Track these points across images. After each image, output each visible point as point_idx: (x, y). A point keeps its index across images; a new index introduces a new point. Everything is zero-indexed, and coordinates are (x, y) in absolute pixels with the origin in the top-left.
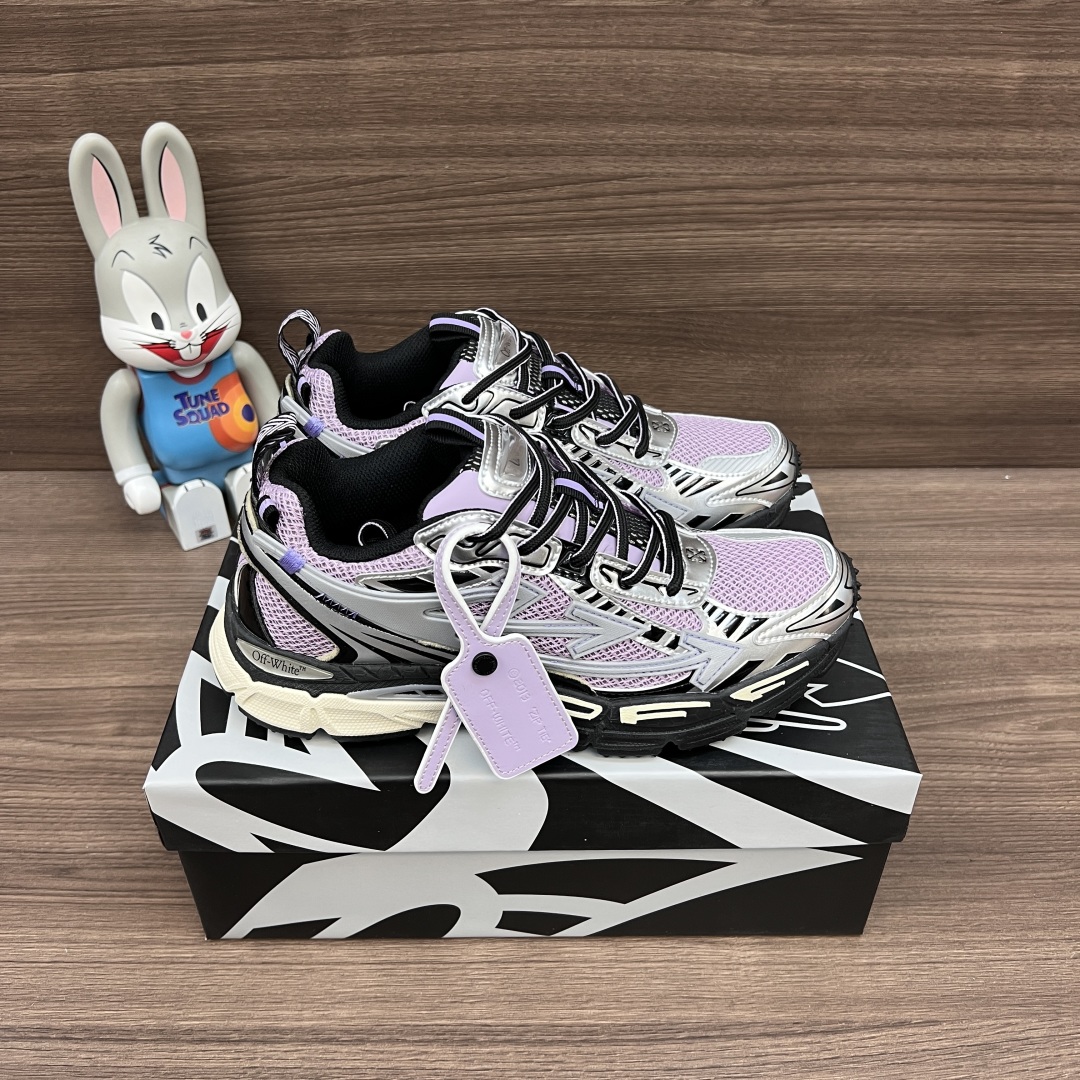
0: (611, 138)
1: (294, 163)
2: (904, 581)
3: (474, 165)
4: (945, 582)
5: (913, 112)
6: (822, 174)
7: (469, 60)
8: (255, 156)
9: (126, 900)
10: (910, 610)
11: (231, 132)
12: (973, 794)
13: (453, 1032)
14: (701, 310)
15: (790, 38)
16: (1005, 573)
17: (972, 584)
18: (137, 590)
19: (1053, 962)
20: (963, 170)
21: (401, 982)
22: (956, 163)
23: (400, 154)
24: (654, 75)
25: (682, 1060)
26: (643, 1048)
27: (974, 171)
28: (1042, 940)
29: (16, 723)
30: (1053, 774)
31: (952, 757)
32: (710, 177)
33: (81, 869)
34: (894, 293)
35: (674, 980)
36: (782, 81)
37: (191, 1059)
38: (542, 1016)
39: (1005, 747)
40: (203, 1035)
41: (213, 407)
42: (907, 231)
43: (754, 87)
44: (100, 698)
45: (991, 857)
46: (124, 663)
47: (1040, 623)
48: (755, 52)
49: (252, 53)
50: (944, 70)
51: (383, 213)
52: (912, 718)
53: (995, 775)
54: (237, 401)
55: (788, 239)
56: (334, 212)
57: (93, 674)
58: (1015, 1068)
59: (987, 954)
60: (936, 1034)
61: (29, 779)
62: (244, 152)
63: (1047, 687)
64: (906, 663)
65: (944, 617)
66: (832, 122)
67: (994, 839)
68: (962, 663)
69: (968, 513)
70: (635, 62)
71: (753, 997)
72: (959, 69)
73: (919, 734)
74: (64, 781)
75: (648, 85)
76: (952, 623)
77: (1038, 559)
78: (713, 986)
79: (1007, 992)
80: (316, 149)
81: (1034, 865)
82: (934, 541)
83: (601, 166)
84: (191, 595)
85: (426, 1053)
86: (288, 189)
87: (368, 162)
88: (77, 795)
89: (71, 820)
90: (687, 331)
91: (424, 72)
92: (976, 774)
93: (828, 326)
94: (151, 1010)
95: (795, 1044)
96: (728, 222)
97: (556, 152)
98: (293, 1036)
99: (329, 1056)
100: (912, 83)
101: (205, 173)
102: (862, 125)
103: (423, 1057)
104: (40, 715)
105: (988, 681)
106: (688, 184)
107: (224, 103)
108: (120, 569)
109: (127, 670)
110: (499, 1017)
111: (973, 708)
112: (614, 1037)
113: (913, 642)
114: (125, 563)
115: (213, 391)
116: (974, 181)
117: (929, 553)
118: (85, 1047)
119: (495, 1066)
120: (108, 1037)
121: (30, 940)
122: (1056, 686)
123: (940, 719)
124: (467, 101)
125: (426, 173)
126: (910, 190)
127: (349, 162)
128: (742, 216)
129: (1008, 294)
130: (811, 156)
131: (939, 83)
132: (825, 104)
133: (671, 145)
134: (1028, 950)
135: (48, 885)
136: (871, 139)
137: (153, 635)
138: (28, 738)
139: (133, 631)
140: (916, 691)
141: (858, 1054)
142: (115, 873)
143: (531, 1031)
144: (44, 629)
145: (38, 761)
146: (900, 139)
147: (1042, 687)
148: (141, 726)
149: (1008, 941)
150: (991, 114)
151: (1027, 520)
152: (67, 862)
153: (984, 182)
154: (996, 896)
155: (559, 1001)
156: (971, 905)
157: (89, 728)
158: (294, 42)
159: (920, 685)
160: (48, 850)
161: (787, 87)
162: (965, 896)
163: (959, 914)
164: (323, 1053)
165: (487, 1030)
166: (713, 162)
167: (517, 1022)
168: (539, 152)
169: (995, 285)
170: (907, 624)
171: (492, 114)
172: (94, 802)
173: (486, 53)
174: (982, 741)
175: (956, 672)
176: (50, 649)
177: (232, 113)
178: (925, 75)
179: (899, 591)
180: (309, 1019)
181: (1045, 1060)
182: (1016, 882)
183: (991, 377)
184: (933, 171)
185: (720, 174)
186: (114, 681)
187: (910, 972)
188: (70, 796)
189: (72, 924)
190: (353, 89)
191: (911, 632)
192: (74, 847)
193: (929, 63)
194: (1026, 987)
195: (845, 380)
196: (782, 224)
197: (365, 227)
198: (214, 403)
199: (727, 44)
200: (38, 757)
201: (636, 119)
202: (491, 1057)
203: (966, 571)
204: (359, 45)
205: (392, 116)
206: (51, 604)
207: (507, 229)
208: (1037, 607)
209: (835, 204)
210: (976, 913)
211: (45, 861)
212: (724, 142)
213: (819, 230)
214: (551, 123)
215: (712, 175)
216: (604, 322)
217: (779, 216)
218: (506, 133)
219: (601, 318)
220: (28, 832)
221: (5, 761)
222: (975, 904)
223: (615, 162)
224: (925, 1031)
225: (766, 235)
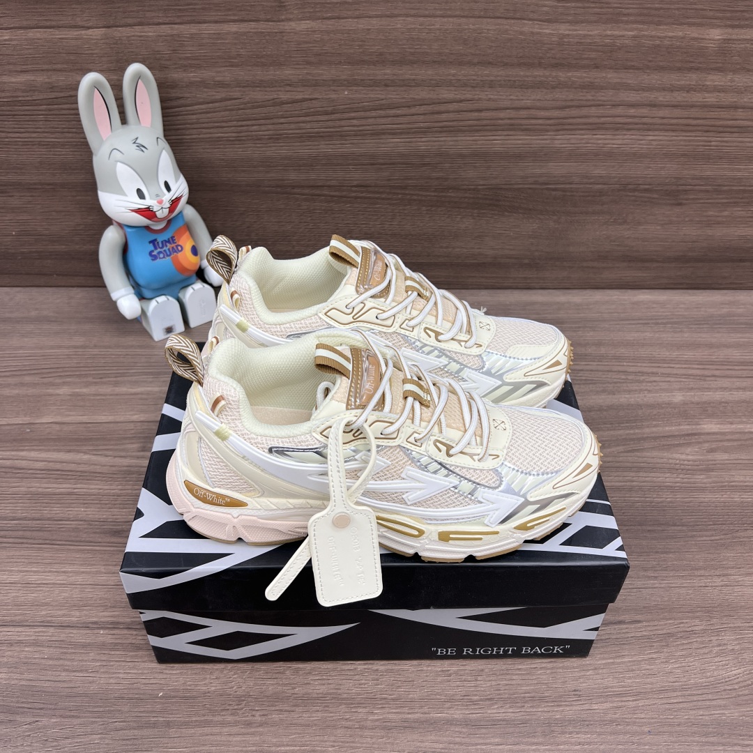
0: (454, 75)
1: (247, 89)
3: (364, 91)
6: (589, 100)
7: (363, 24)
8: (222, 85)
11: (206, 68)
12: (666, 491)
14: (507, 187)
15: (572, 12)
16: (689, 354)
22: (675, 94)
23: (316, 84)
24: (483, 35)
27: (686, 99)
29: (77, 443)
30: (714, 479)
32: (517, 102)
34: (631, 178)
36: (566, 40)
39: (686, 462)
41: (173, 248)
42: (642, 137)
43: (547, 44)
44: (127, 428)
45: (675, 528)
46: (140, 406)
47: (710, 387)
48: (549, 21)
49: (222, 17)
50: (671, 34)
51: (303, 122)
52: (628, 444)
53: (679, 479)
54: (187, 243)
55: (565, 142)
56: (272, 121)
57: (122, 413)
58: (685, 647)
59: (671, 583)
60: (640, 628)
61: (88, 478)
62: (214, 81)
63: (713, 426)
64: (626, 410)
65: (651, 382)
66: (597, 67)
68: (661, 411)
70: (471, 26)
72: (680, 34)
73: (632, 454)
74: (110, 479)
75: (479, 41)
76: (655, 386)
77: (710, 346)
79: (681, 605)
80: (262, 81)
81: (700, 533)
82: (647, 334)
83: (446, 94)
86: (242, 106)
87: (295, 89)
88: (119, 487)
89: (117, 502)
90: (497, 200)
91: (333, 31)
92: (667, 478)
93: (589, 198)
96: (526, 130)
97: (419, 84)
100: (650, 42)
102: (616, 69)
104: (91, 439)
105: (676, 422)
106: (502, 106)
107: (202, 49)
108: (131, 347)
109: (142, 411)
111: (666, 439)
113: (631, 398)
114: (134, 343)
115: (173, 238)
116: (687, 106)
121: (101, 573)
122: (718, 426)
123: (646, 445)
124: (361, 50)
125: (332, 96)
126: (644, 111)
127: (282, 89)
128: (536, 127)
129: (705, 178)
130: (582, 89)
131: (667, 42)
132: (593, 55)
133: (492, 81)
136: (621, 78)
138: (85, 453)
139: (144, 387)
140: (632, 428)
144: (88, 385)
145: (92, 467)
146: (640, 78)
147: (710, 426)
149: (683, 576)
150: (699, 63)
151: (705, 320)
152: (118, 527)
153: (693, 106)
156: (662, 556)
157: (122, 447)
158: (249, 11)
159: (634, 424)
160: (105, 520)
163: (654, 561)
166: (519, 92)
168: (407, 84)
169: (697, 173)
170: (627, 387)
171: (376, 59)
172: (130, 491)
173: (374, 19)
174: (671, 459)
175: (657, 417)
176: (92, 398)
177: (207, 56)
178: (658, 37)
179: (623, 366)
181: (702, 642)
183: (690, 231)
184: (660, 99)
185: (523, 100)
186: (135, 418)
188: (116, 488)
190: (287, 41)
191: (630, 392)
192: (121, 518)
193: (661, 29)
194: (692, 602)
195: (598, 233)
197: (291, 132)
199: (531, 16)
200: (93, 464)
201: (470, 64)
204: (292, 13)
205: (312, 59)
206: (91, 369)
207: (384, 134)
208: (709, 376)
209: (596, 120)
210: (665, 560)
211: (104, 527)
212: (526, 79)
213: (585, 137)
214: (415, 66)
215: (518, 100)
216: (444, 194)
217: (560, 127)
218: (386, 71)
219: (442, 192)
220: (92, 510)
221: (72, 467)
222: (665, 555)
223: (455, 91)
224: (633, 626)
225: (551, 139)
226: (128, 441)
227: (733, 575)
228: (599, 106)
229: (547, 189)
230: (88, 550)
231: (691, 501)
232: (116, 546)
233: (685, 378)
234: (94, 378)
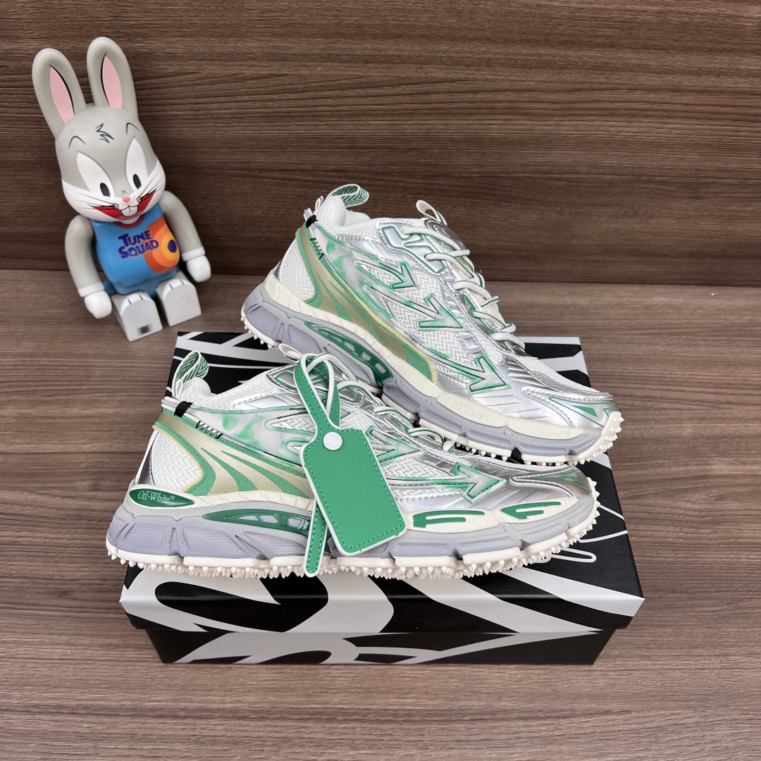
0: (445, 52)
1: (204, 62)
2: (633, 380)
3: (340, 68)
4: (661, 381)
5: (675, 41)
6: (602, 83)
8: (173, 57)
9: (106, 616)
10: (637, 403)
11: (154, 38)
12: (667, 548)
13: (322, 713)
14: (505, 175)
16: (703, 374)
17: (680, 384)
18: (98, 373)
19: (706, 671)
20: (707, 83)
21: (287, 678)
22: (703, 78)
23: (284, 58)
24: (480, 6)
25: (466, 735)
26: (442, 726)
27: (716, 84)
28: (701, 656)
29: (22, 479)
30: (721, 534)
31: (655, 520)
32: (518, 83)
33: (74, 592)
34: (645, 168)
35: (463, 680)
36: (578, 14)
37: (155, 729)
38: (378, 703)
39: (691, 513)
40: (161, 713)
41: (147, 244)
42: (660, 125)
43: (556, 18)
44: (78, 461)
45: (674, 595)
46: (92, 433)
47: (724, 416)
50: (702, 10)
52: (630, 489)
53: (682, 534)
54: (164, 238)
56: (234, 99)
57: (73, 442)
58: (676, 744)
59: (665, 664)
60: (628, 720)
61: (34, 524)
62: (165, 53)
63: (724, 467)
64: (629, 445)
65: (659, 409)
66: (613, 46)
67: (677, 582)
68: (668, 446)
69: (682, 324)
71: (513, 692)
72: (714, 10)
73: (633, 502)
74: (58, 526)
75: (476, 14)
76: (663, 415)
77: (728, 364)
78: (488, 684)
79: (675, 692)
80: (220, 53)
81: (701, 602)
82: (658, 347)
83: (436, 72)
84: (136, 379)
85: (304, 727)
86: (199, 82)
87: (260, 64)
88: (68, 536)
89: (64, 555)
90: (493, 189)
92: (668, 533)
93: (597, 189)
94: (127, 695)
95: (538, 726)
96: (529, 115)
97: (402, 60)
98: (219, 714)
99: (243, 728)
100: (677, 19)
101: (136, 68)
102: (636, 48)
103: (303, 730)
104: (37, 474)
105: (684, 461)
106: (500, 87)
107: (148, 16)
108: (85, 355)
109: (94, 439)
110: (351, 703)
111: (672, 482)
112: (424, 718)
113: (636, 429)
114: (88, 351)
115: (146, 232)
116: (715, 92)
117: (653, 357)
118: (86, 720)
119: (348, 737)
120: (100, 712)
121: (43, 643)
122: (729, 467)
123: (649, 490)
124: (336, 21)
125: (303, 73)
126: (666, 97)
127: (245, 63)
128: (540, 111)
129: (729, 171)
130: (594, 70)
131: (696, 20)
132: (609, 32)
133: (489, 59)
134: (691, 662)
135: (53, 603)
136: (641, 59)
137: (111, 411)
138: (31, 492)
139: (96, 407)
140: (635, 468)
141: (578, 732)
142: (97, 595)
143: (371, 714)
144: (35, 404)
145: (38, 510)
146: (663, 60)
147: (720, 467)
148: (107, 483)
149: (679, 655)
150: (734, 44)
151: (724, 331)
152: (64, 587)
153: (722, 92)
154: (675, 623)
155: (389, 693)
156: (658, 630)
157: (72, 485)
159: (638, 463)
160: (51, 578)
161: (581, 19)
162: (655, 623)
163: (649, 636)
164: (239, 727)
165: (344, 712)
166: (521, 72)
167: (362, 707)
168: (390, 60)
169: (721, 165)
170: (633, 415)
171: (354, 32)
172: (79, 541)
174: (675, 508)
175: (663, 454)
176: (40, 421)
177: (155, 24)
178: (687, 13)
179: (630, 388)
180: (229, 703)
181: (694, 738)
182: (688, 614)
184: (685, 83)
185: (525, 81)
186: (87, 447)
187: (615, 676)
188: (63, 537)
189: (71, 632)
190: (248, 9)
191: (635, 421)
192: (68, 576)
193: (692, 5)
194: (687, 688)
195: (605, 226)
196: (569, 118)
197: (256, 110)
198: (147, 241)
200: (39, 506)
201: (464, 39)
202: (346, 731)
203: (678, 373)
205: (279, 30)
206: (39, 383)
207: (364, 115)
208: (723, 403)
209: (609, 105)
210: (660, 636)
211: (50, 586)
212: (530, 58)
213: (596, 123)
214: (400, 40)
215: (519, 81)
216: (432, 181)
217: (566, 113)
218: (365, 46)
219: (430, 179)
220: (37, 564)
221: (16, 509)
222: (660, 629)
223: (447, 69)
224: (621, 718)
225: (555, 125)
226: (76, 478)
227: (734, 656)
228: (613, 89)
229: (549, 178)
230: (31, 615)
231: (696, 561)
232: (61, 611)
233: (697, 405)
234: (43, 396)
